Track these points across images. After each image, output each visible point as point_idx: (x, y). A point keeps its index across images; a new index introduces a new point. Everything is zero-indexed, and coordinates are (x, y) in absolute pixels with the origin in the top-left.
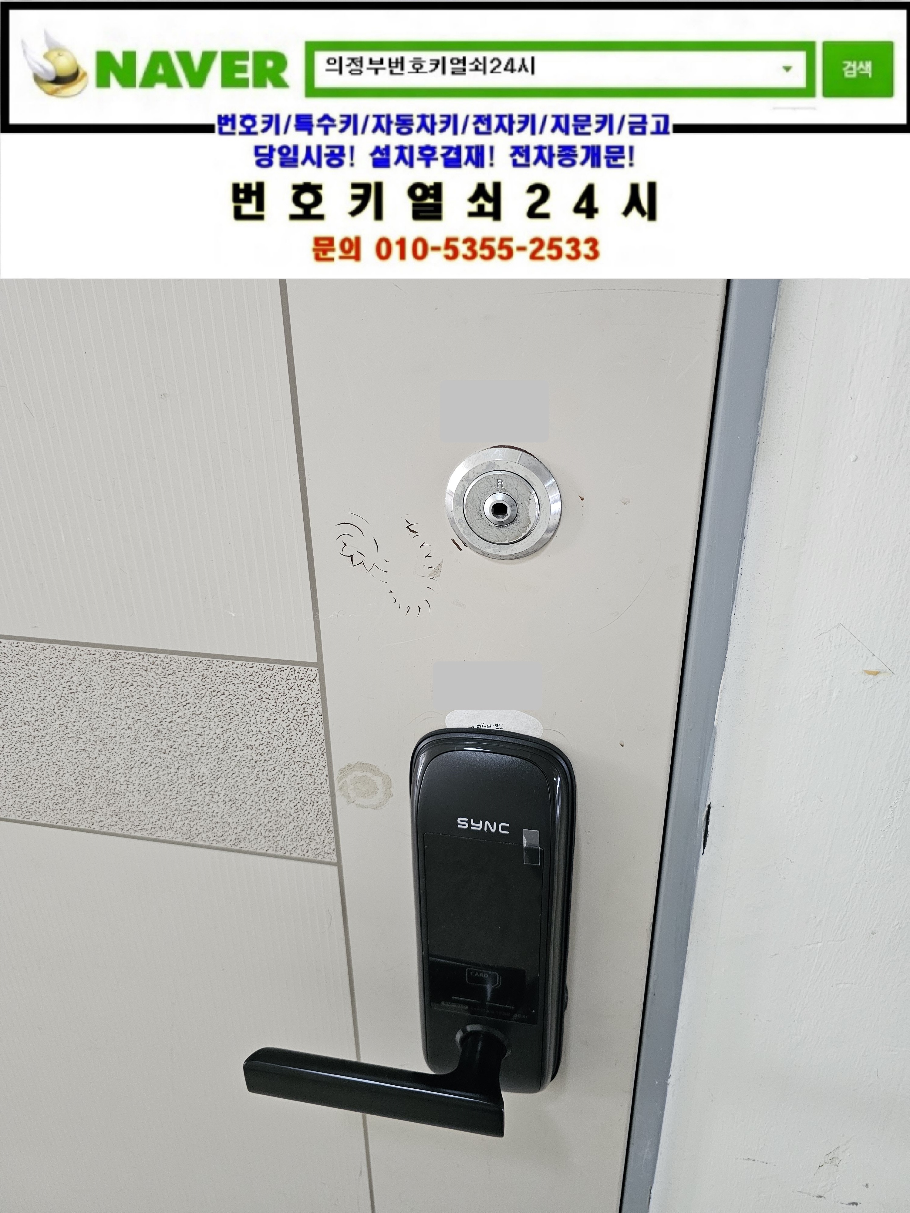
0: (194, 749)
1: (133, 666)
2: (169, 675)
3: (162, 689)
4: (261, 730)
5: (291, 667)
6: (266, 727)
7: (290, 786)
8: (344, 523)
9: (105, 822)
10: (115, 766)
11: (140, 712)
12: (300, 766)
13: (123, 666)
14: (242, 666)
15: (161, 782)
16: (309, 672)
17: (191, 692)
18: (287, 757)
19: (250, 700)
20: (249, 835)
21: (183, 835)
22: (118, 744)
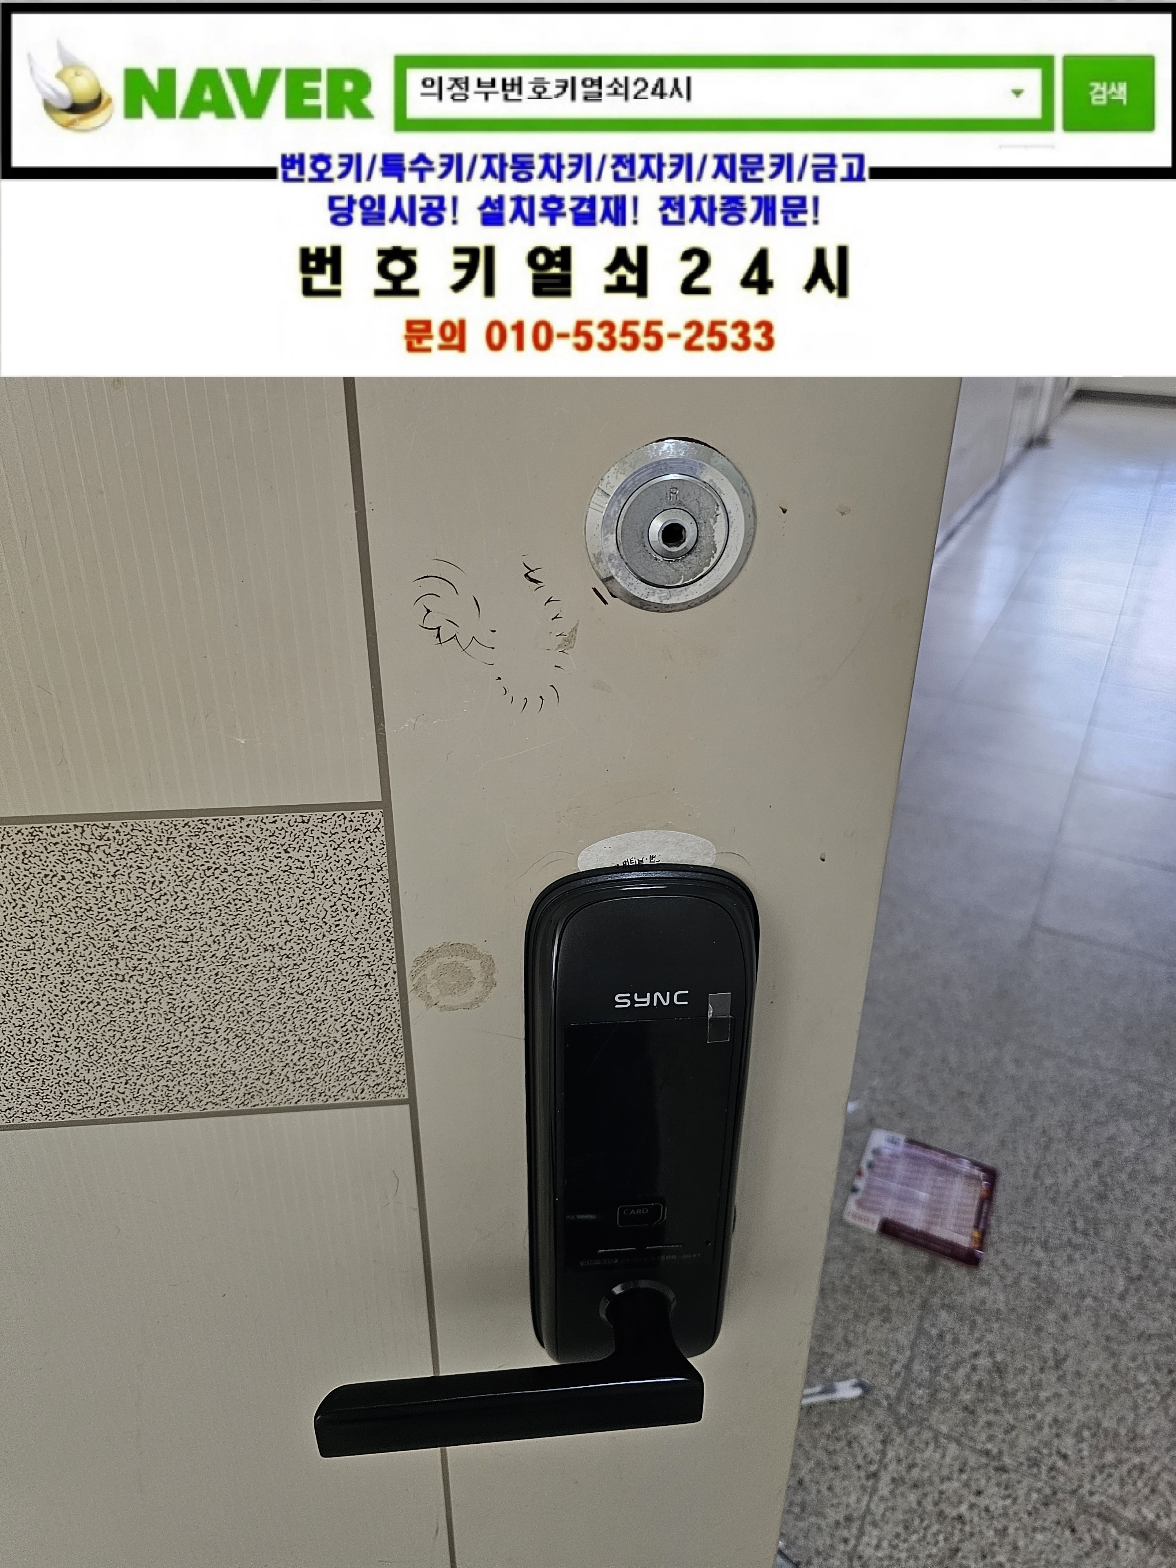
0: (173, 966)
1: (64, 847)
2: (129, 853)
3: (116, 878)
4: (288, 919)
5: (339, 813)
6: (297, 913)
7: (336, 998)
8: (427, 577)
9: (16, 1110)
10: (32, 1017)
11: (76, 922)
12: (352, 964)
13: (46, 849)
14: (257, 822)
15: (117, 1028)
16: (368, 818)
17: (168, 877)
18: (332, 953)
19: (269, 875)
20: (268, 1084)
21: (155, 1106)
22: (38, 979)
